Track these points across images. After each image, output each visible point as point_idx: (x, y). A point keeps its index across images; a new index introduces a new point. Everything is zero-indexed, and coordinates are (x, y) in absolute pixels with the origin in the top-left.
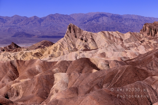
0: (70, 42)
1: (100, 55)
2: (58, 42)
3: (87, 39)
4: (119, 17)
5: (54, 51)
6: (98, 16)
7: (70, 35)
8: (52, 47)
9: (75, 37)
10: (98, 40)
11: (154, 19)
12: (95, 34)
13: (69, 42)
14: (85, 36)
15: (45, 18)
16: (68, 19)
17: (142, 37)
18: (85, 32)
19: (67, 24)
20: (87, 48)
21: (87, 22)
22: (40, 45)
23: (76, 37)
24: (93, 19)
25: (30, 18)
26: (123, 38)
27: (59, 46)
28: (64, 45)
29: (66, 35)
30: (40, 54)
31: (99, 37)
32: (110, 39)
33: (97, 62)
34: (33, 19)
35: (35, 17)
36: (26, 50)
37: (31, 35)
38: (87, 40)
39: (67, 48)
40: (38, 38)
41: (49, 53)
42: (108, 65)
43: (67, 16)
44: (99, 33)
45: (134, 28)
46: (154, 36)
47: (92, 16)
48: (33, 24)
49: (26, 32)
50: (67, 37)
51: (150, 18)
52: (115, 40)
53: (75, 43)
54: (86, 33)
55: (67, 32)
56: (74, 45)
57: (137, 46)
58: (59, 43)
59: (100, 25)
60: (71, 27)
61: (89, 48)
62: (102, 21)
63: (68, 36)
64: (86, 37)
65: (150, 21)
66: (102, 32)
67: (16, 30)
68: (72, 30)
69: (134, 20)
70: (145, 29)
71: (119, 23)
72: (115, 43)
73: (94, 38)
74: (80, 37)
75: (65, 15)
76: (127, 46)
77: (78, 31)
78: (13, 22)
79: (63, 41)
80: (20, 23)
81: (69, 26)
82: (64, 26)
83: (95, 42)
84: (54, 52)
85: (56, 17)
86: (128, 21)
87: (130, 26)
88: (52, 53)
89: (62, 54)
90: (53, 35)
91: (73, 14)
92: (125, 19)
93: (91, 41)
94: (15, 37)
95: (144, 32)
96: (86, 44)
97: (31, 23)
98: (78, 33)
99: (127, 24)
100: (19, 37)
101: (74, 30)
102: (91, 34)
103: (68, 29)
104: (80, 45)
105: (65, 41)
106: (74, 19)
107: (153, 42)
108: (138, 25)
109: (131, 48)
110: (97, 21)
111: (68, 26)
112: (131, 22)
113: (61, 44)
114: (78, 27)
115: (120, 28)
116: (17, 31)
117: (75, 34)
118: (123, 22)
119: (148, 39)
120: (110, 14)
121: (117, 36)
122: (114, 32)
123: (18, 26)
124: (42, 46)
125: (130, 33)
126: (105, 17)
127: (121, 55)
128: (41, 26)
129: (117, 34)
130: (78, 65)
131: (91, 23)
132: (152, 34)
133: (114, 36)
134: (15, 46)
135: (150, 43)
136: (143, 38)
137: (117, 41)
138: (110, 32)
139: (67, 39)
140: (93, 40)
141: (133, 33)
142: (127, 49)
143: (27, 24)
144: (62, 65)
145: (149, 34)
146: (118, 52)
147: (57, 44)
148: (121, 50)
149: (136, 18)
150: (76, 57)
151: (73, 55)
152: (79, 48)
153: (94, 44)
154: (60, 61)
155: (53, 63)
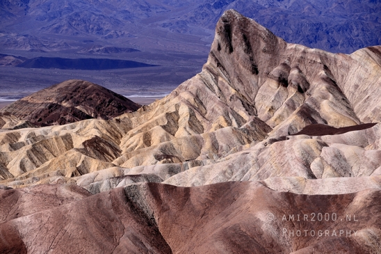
0: (233, 91)
2: (177, 94)
3: (304, 78)
5: (169, 130)
7: (227, 63)
8: (156, 114)
9: (250, 73)
10: (356, 86)
12: (340, 58)
13: (226, 93)
14: (297, 67)
19: (141, 7)
22: (53, 101)
23: (255, 71)
27: (184, 111)
28: (207, 107)
30: (106, 143)
31: (361, 72)
38: (308, 84)
39: (222, 119)
44: (359, 54)
50: (215, 71)
53: (253, 96)
54: (298, 55)
55: (214, 47)
56: (250, 108)
58: (185, 95)
59: (286, 16)
60: (235, 28)
61: (320, 122)
63: (219, 65)
64: (300, 71)
66: (372, 49)
68: (236, 38)
73: (337, 73)
74: (276, 71)
77: (263, 45)
79: (199, 89)
81: (225, 21)
82: (129, 17)
83: (341, 92)
84: (168, 137)
89: (207, 145)
90: (82, 54)
93: (328, 89)
96: (308, 102)
98: (264, 51)
101: (245, 38)
102: (324, 58)
103: (220, 33)
104: (276, 105)
105: (210, 87)
111: (220, 23)
113: (192, 101)
114: (262, 28)
117: (252, 59)
124: (65, 104)
139: (216, 79)
140: (333, 85)
147: (176, 102)
150: (307, 165)
151: (289, 155)
152: (272, 119)
153: (339, 104)
154: (366, 193)
155: (334, 202)
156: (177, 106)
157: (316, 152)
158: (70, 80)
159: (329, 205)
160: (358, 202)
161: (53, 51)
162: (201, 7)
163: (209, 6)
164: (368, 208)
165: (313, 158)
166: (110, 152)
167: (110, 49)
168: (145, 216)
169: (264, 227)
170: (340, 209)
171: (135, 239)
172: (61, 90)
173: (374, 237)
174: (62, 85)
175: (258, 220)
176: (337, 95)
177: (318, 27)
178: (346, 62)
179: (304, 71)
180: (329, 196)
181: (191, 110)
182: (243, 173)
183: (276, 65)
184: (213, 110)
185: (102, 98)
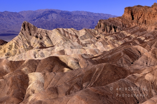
0: (25, 40)
1: (59, 52)
2: (12, 41)
3: (42, 36)
4: (68, 13)
5: (10, 49)
6: (47, 13)
7: (24, 33)
8: (7, 45)
9: (29, 35)
10: (53, 37)
11: (103, 15)
13: (24, 40)
14: (40, 34)
16: (17, 16)
17: (97, 33)
18: (40, 30)
19: (16, 21)
20: (42, 45)
21: (36, 19)
23: (31, 35)
24: (42, 16)
26: (78, 35)
27: (14, 44)
28: (19, 43)
29: (20, 33)
31: (54, 34)
32: (65, 36)
33: (67, 60)
38: (42, 37)
39: (22, 46)
41: (5, 52)
42: (78, 63)
43: (16, 14)
44: (54, 30)
45: (83, 25)
46: (110, 32)
47: (41, 13)
50: (21, 35)
51: (99, 14)
52: (70, 36)
53: (30, 41)
54: (40, 31)
55: (21, 30)
56: (29, 43)
57: (94, 43)
58: (14, 41)
59: (49, 22)
60: (26, 25)
61: (44, 46)
62: (51, 18)
63: (22, 34)
64: (41, 34)
65: (99, 17)
66: (57, 29)
68: (26, 27)
69: (83, 16)
70: (100, 26)
71: (69, 19)
72: (71, 40)
73: (49, 35)
74: (35, 35)
75: (14, 13)
76: (84, 42)
77: (32, 29)
79: (17, 39)
81: (24, 24)
82: (13, 23)
83: (50, 39)
84: (9, 51)
86: (77, 17)
87: (79, 22)
88: (8, 51)
89: (18, 52)
90: (2, 33)
91: (22, 11)
92: (75, 16)
93: (47, 38)
95: (99, 28)
96: (42, 41)
98: (33, 30)
99: (76, 20)
101: (28, 27)
102: (46, 31)
103: (22, 26)
104: (35, 42)
105: (20, 39)
106: (23, 17)
107: (110, 38)
108: (87, 22)
109: (88, 45)
110: (46, 18)
111: (22, 24)
112: (80, 19)
113: (16, 42)
114: (32, 25)
115: (69, 24)
117: (30, 32)
118: (72, 18)
119: (104, 35)
120: (59, 10)
121: (72, 33)
122: (69, 29)
125: (85, 30)
126: (54, 14)
127: (81, 52)
129: (72, 31)
130: (48, 64)
131: (41, 20)
132: (107, 30)
133: (70, 32)
135: (107, 39)
136: (98, 35)
137: (72, 38)
138: (65, 29)
139: (22, 37)
140: (48, 37)
141: (88, 30)
142: (84, 45)
144: (30, 64)
145: (104, 30)
146: (78, 50)
147: (12, 42)
148: (78, 47)
149: (85, 14)
152: (34, 46)
153: (49, 42)
154: (27, 60)
155: (20, 62)
157: (37, 52)
159: (19, 63)
160: (25, 62)
162: (30, 21)
163: (31, 20)
164: (27, 63)
165: (36, 54)
167: (9, 31)
169: (4, 68)
170: (21, 64)
173: (26, 69)
175: (3, 67)
176: (49, 39)
178: (51, 32)
179: (42, 34)
180: (20, 61)
181: (15, 44)
183: (35, 33)
184: (20, 44)
185: (2, 42)
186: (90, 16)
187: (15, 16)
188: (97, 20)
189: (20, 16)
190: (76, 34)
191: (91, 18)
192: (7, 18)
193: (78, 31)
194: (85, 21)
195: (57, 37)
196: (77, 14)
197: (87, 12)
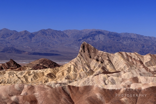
0: (85, 62)
2: (71, 63)
3: (103, 59)
4: (117, 35)
5: (68, 71)
6: (94, 33)
7: (83, 55)
8: (65, 67)
10: (116, 62)
11: (154, 39)
12: (112, 55)
13: (83, 63)
14: (101, 57)
15: (37, 33)
16: (62, 35)
18: (101, 52)
19: (60, 40)
20: (105, 70)
21: (82, 39)
22: (38, 63)
23: (90, 57)
25: (20, 33)
27: (72, 67)
28: (78, 66)
30: (52, 74)
31: (117, 58)
32: (129, 61)
34: (23, 34)
35: (25, 31)
36: (31, 69)
37: (22, 51)
38: (104, 61)
39: (82, 69)
40: (29, 54)
43: (60, 32)
44: (116, 54)
45: (132, 48)
47: (88, 33)
48: (23, 39)
49: (15, 47)
50: (80, 57)
51: (150, 38)
52: (134, 62)
53: (90, 64)
54: (101, 54)
55: (80, 51)
56: (89, 67)
59: (96, 44)
60: (85, 46)
61: (107, 71)
62: (98, 39)
63: (81, 55)
64: (102, 58)
65: (150, 41)
66: (119, 53)
67: (5, 44)
68: (86, 49)
69: (133, 39)
72: (135, 66)
73: (111, 58)
74: (96, 57)
75: (58, 31)
76: (152, 70)
77: (92, 51)
78: (1, 36)
79: (76, 62)
80: (9, 37)
81: (83, 45)
82: (56, 43)
83: (112, 63)
85: (49, 32)
86: (126, 40)
87: (128, 45)
88: (67, 74)
89: (78, 76)
90: (45, 52)
91: (67, 30)
92: (124, 38)
93: (109, 62)
94: (3, 53)
96: (104, 66)
97: (21, 38)
98: (93, 52)
99: (125, 43)
100: (8, 53)
101: (88, 49)
102: (108, 55)
103: (82, 47)
104: (95, 66)
105: (79, 61)
106: (67, 36)
110: (93, 39)
112: (129, 42)
113: (74, 64)
114: (92, 46)
115: (117, 47)
116: (6, 46)
117: (90, 54)
118: (121, 41)
120: (107, 31)
121: (136, 58)
122: (132, 54)
123: (7, 40)
124: (41, 64)
125: (150, 55)
128: (32, 41)
129: (136, 56)
130: (151, 95)
131: (87, 41)
133: (133, 57)
134: (14, 64)
137: (136, 63)
138: (128, 53)
139: (81, 59)
140: (110, 61)
141: (153, 56)
142: (154, 73)
143: (16, 39)
146: (153, 78)
148: (148, 74)
149: (135, 37)
150: (105, 82)
151: (100, 79)
152: (95, 70)
153: (111, 66)
156: (71, 66)
157: (107, 78)
158: (42, 58)
161: (37, 51)
163: (77, 41)
164: (124, 92)
165: (106, 80)
166: (54, 77)
167: (52, 51)
168: (67, 94)
171: (65, 99)
172: (40, 61)
174: (40, 60)
176: (111, 64)
177: (104, 47)
178: (113, 56)
179: (103, 58)
181: (74, 67)
182: (88, 83)
183: (96, 56)
184: (80, 67)
185: (50, 63)
186: (140, 39)
187: (59, 35)
188: (147, 44)
189: (64, 35)
190: (140, 59)
191: (141, 42)
192: (51, 36)
193: (142, 56)
194: (134, 45)
195: (120, 62)
196: (126, 36)
197: (137, 35)
